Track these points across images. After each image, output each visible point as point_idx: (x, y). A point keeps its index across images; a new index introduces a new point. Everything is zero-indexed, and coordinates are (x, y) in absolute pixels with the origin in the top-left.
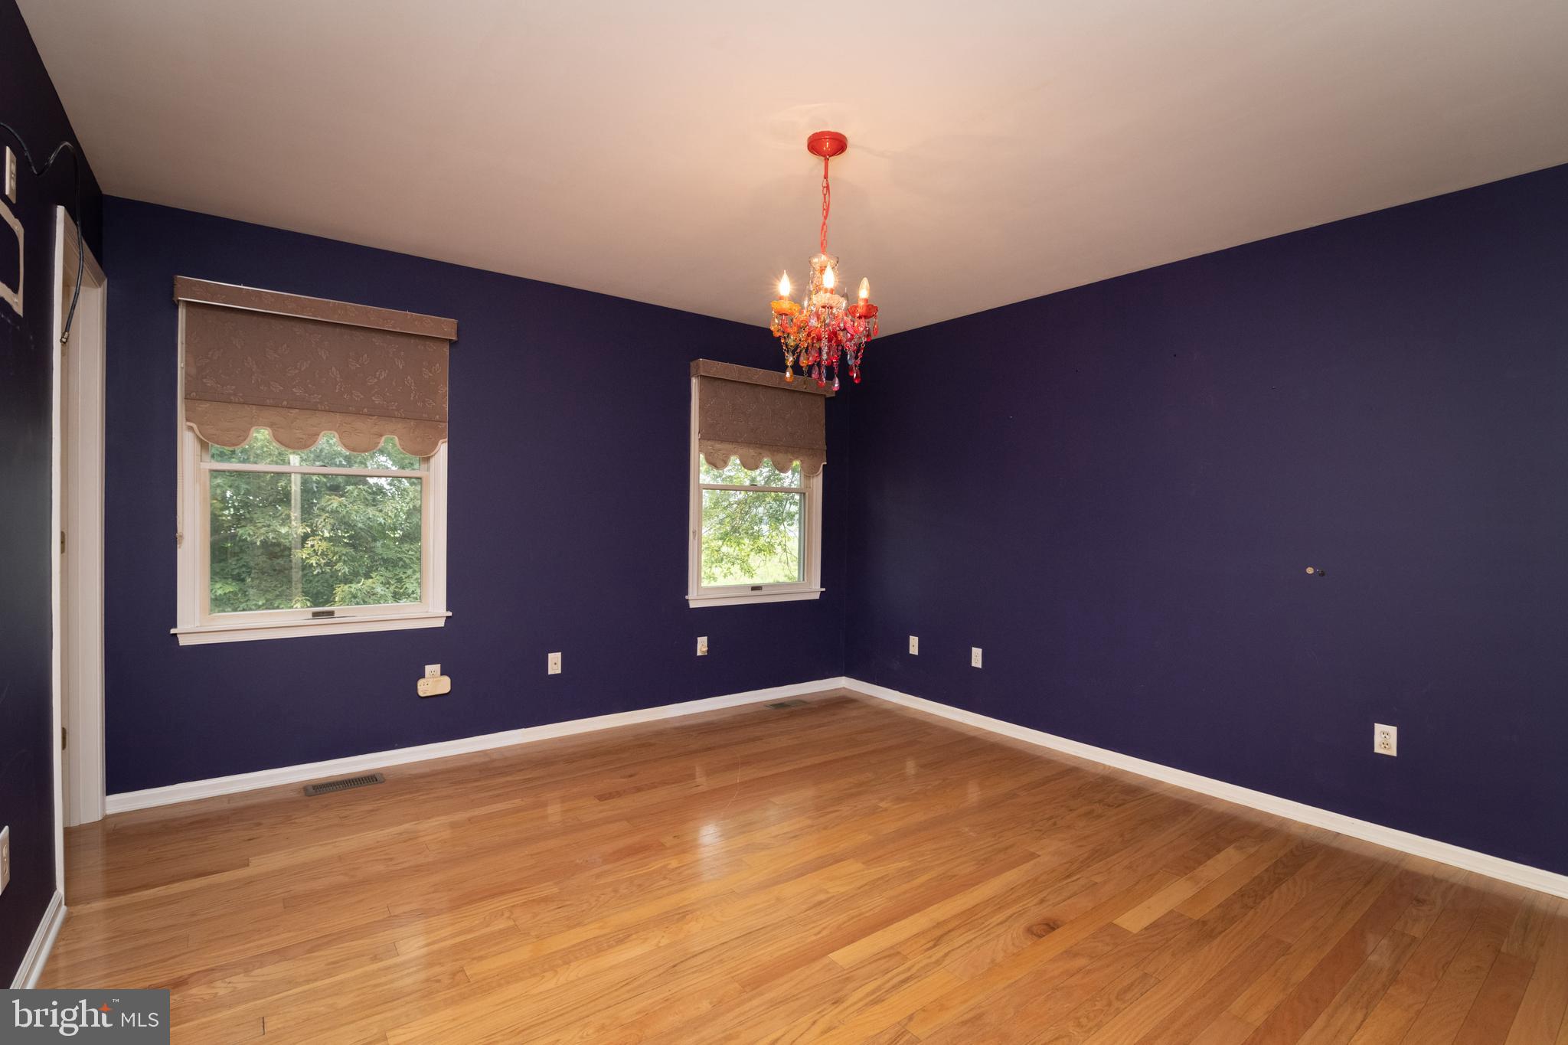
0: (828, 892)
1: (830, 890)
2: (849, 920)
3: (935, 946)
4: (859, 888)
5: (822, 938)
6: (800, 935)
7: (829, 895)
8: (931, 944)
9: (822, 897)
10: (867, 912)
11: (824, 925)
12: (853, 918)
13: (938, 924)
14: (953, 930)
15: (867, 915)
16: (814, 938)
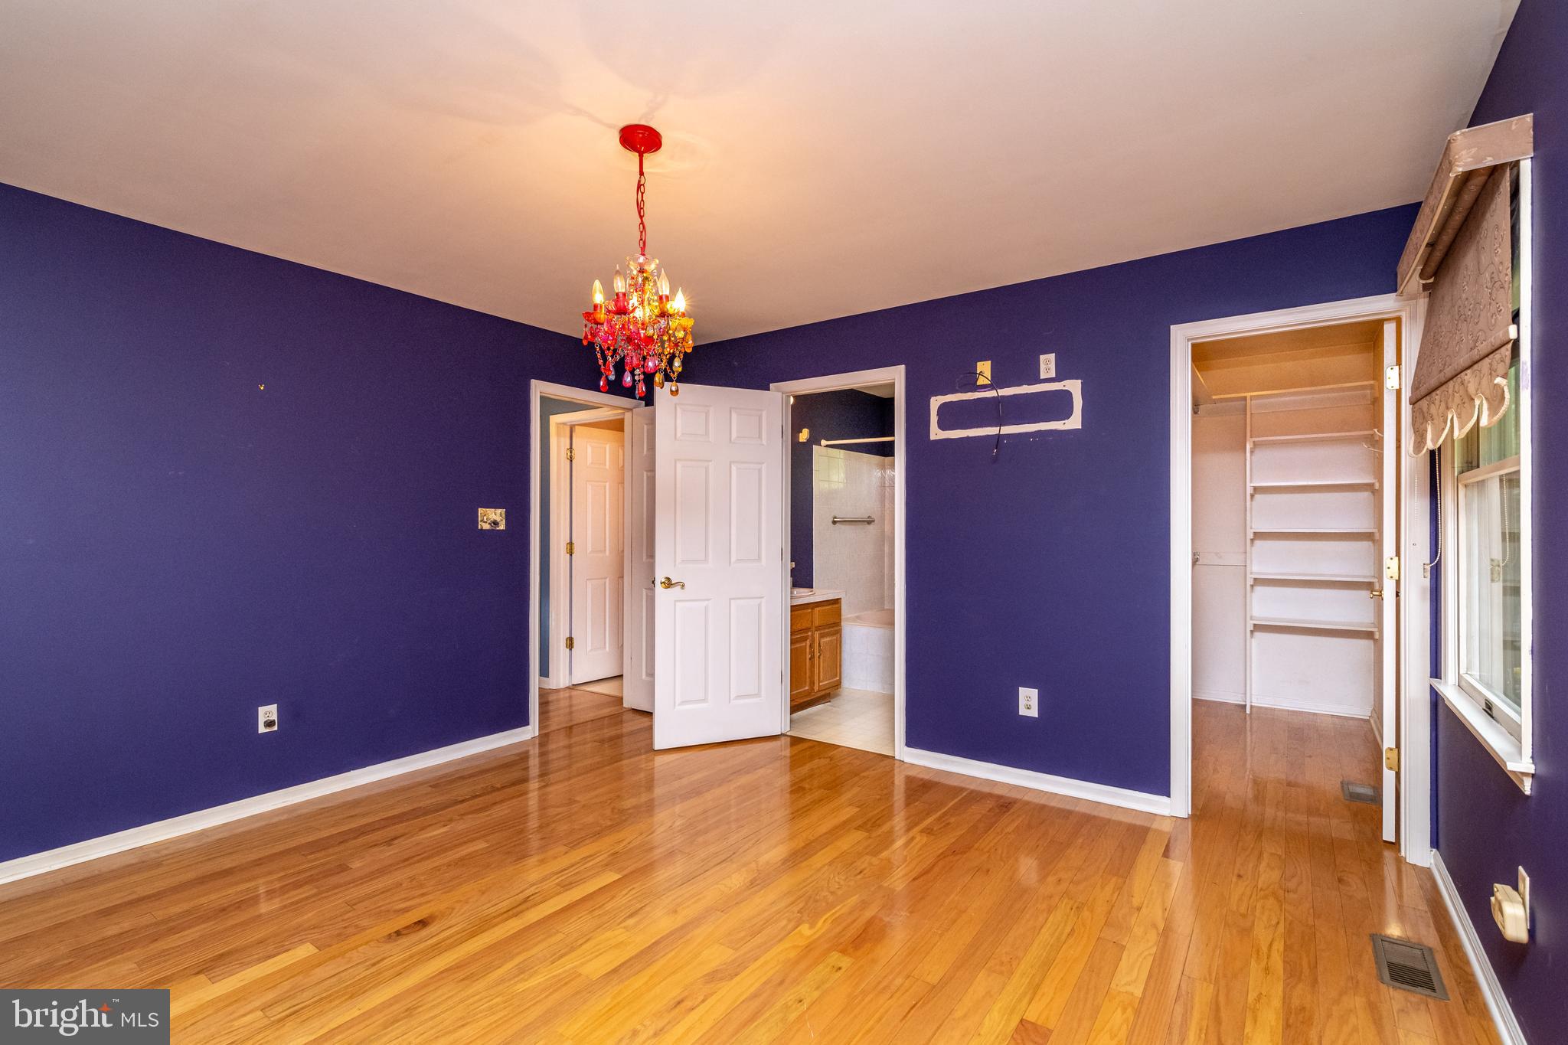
0: (624, 928)
1: (623, 930)
2: (604, 904)
3: (529, 897)
4: (589, 939)
5: (627, 888)
6: (646, 886)
7: (622, 925)
8: (530, 898)
9: (631, 922)
10: (585, 915)
11: (627, 896)
12: (600, 907)
13: (516, 916)
14: (505, 912)
15: (584, 913)
16: (635, 886)
